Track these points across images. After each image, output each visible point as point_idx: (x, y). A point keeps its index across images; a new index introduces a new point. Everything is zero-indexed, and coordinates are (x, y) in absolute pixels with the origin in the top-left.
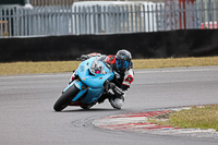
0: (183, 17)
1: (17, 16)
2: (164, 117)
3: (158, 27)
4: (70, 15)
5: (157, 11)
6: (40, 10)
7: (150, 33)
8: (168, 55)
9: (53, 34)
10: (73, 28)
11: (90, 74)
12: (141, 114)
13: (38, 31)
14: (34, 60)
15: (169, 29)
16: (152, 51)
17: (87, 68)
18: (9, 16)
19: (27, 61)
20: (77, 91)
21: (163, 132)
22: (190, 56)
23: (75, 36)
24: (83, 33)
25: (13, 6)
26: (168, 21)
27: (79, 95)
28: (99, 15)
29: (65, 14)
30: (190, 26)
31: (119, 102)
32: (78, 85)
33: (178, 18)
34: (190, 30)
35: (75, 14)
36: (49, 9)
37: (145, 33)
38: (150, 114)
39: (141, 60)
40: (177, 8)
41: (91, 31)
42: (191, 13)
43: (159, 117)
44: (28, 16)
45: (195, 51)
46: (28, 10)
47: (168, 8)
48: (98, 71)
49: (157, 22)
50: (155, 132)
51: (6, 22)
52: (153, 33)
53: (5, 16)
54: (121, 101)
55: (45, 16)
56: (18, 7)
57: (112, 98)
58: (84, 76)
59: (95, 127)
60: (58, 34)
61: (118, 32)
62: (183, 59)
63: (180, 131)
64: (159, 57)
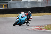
0: (48, 3)
1: (9, 3)
2: (43, 27)
3: (42, 6)
4: (21, 3)
5: (41, 2)
6: (14, 2)
7: (40, 7)
8: (44, 12)
9: (17, 8)
10: (22, 6)
11: (22, 17)
12: (38, 26)
13: (14, 7)
14: (13, 14)
15: (44, 6)
16: (40, 11)
17: (21, 16)
18: (7, 3)
19: (11, 14)
20: (18, 21)
21: (43, 30)
22: (49, 13)
23: (22, 8)
24: (24, 7)
25: (8, 1)
26: (44, 4)
27: (19, 22)
28: (28, 3)
29: (20, 3)
30: (49, 6)
31: (28, 24)
32: (19, 20)
33: (46, 4)
34: (49, 7)
35: (22, 3)
36: (16, 2)
37: (39, 7)
38: (40, 26)
39: (38, 14)
40: (46, 1)
41: (26, 7)
42: (49, 3)
43: (42, 27)
44: (11, 3)
45: (50, 11)
46: (11, 2)
47: (44, 1)
48: (24, 17)
49: (42, 5)
50: (41, 30)
51: (6, 5)
52: (41, 7)
53: (6, 3)
54: (29, 24)
55: (15, 3)
56: (9, 1)
57: (27, 23)
58: (20, 18)
59: (27, 29)
60: (18, 8)
61: (32, 7)
62: (47, 13)
63: (47, 30)
64: (42, 13)
